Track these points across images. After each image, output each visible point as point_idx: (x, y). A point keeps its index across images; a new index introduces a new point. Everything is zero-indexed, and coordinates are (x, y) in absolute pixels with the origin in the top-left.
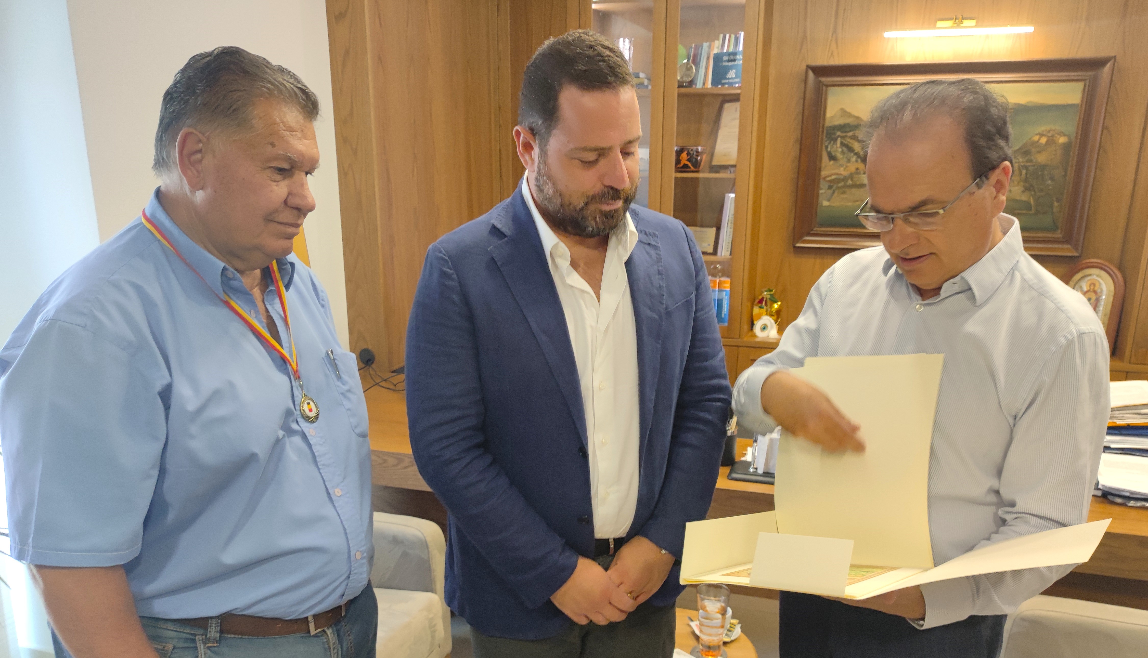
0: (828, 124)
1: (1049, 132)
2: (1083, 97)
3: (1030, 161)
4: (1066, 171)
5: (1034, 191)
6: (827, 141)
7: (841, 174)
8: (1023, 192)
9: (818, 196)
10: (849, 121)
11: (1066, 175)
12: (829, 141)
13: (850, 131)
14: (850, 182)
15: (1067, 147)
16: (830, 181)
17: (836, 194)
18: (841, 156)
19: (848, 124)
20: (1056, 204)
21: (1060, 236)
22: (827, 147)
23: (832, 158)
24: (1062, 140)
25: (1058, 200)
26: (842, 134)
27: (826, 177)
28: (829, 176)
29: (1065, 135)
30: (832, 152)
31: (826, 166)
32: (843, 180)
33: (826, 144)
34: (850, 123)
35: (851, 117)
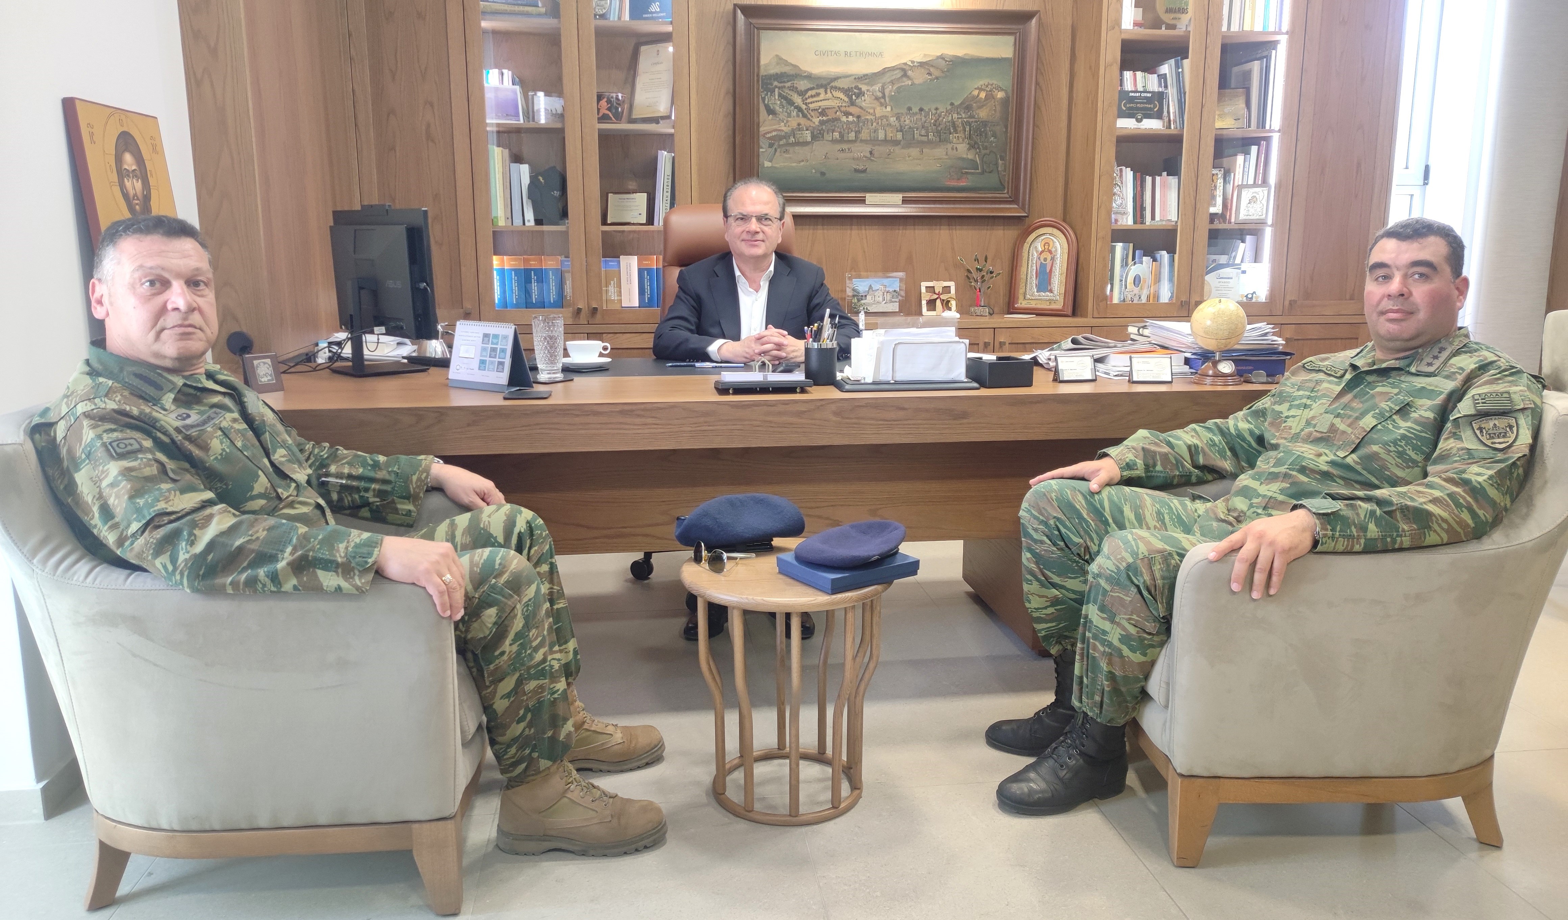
0: (763, 72)
1: (987, 86)
2: (1015, 51)
3: (972, 117)
4: (1007, 128)
5: (979, 148)
6: (763, 92)
7: (783, 131)
8: (969, 149)
9: (758, 156)
10: (786, 69)
11: (1006, 131)
12: (766, 93)
13: (788, 81)
14: (792, 139)
15: (1005, 102)
16: (769, 138)
17: (778, 154)
18: (781, 110)
19: (785, 73)
20: (1000, 162)
21: (1006, 195)
22: (764, 100)
23: (771, 112)
24: (1000, 95)
25: (1002, 158)
26: (780, 85)
27: (766, 133)
28: (768, 133)
29: (1002, 90)
30: (771, 105)
31: (765, 121)
32: (785, 137)
33: (763, 96)
34: (786, 71)
35: (788, 65)
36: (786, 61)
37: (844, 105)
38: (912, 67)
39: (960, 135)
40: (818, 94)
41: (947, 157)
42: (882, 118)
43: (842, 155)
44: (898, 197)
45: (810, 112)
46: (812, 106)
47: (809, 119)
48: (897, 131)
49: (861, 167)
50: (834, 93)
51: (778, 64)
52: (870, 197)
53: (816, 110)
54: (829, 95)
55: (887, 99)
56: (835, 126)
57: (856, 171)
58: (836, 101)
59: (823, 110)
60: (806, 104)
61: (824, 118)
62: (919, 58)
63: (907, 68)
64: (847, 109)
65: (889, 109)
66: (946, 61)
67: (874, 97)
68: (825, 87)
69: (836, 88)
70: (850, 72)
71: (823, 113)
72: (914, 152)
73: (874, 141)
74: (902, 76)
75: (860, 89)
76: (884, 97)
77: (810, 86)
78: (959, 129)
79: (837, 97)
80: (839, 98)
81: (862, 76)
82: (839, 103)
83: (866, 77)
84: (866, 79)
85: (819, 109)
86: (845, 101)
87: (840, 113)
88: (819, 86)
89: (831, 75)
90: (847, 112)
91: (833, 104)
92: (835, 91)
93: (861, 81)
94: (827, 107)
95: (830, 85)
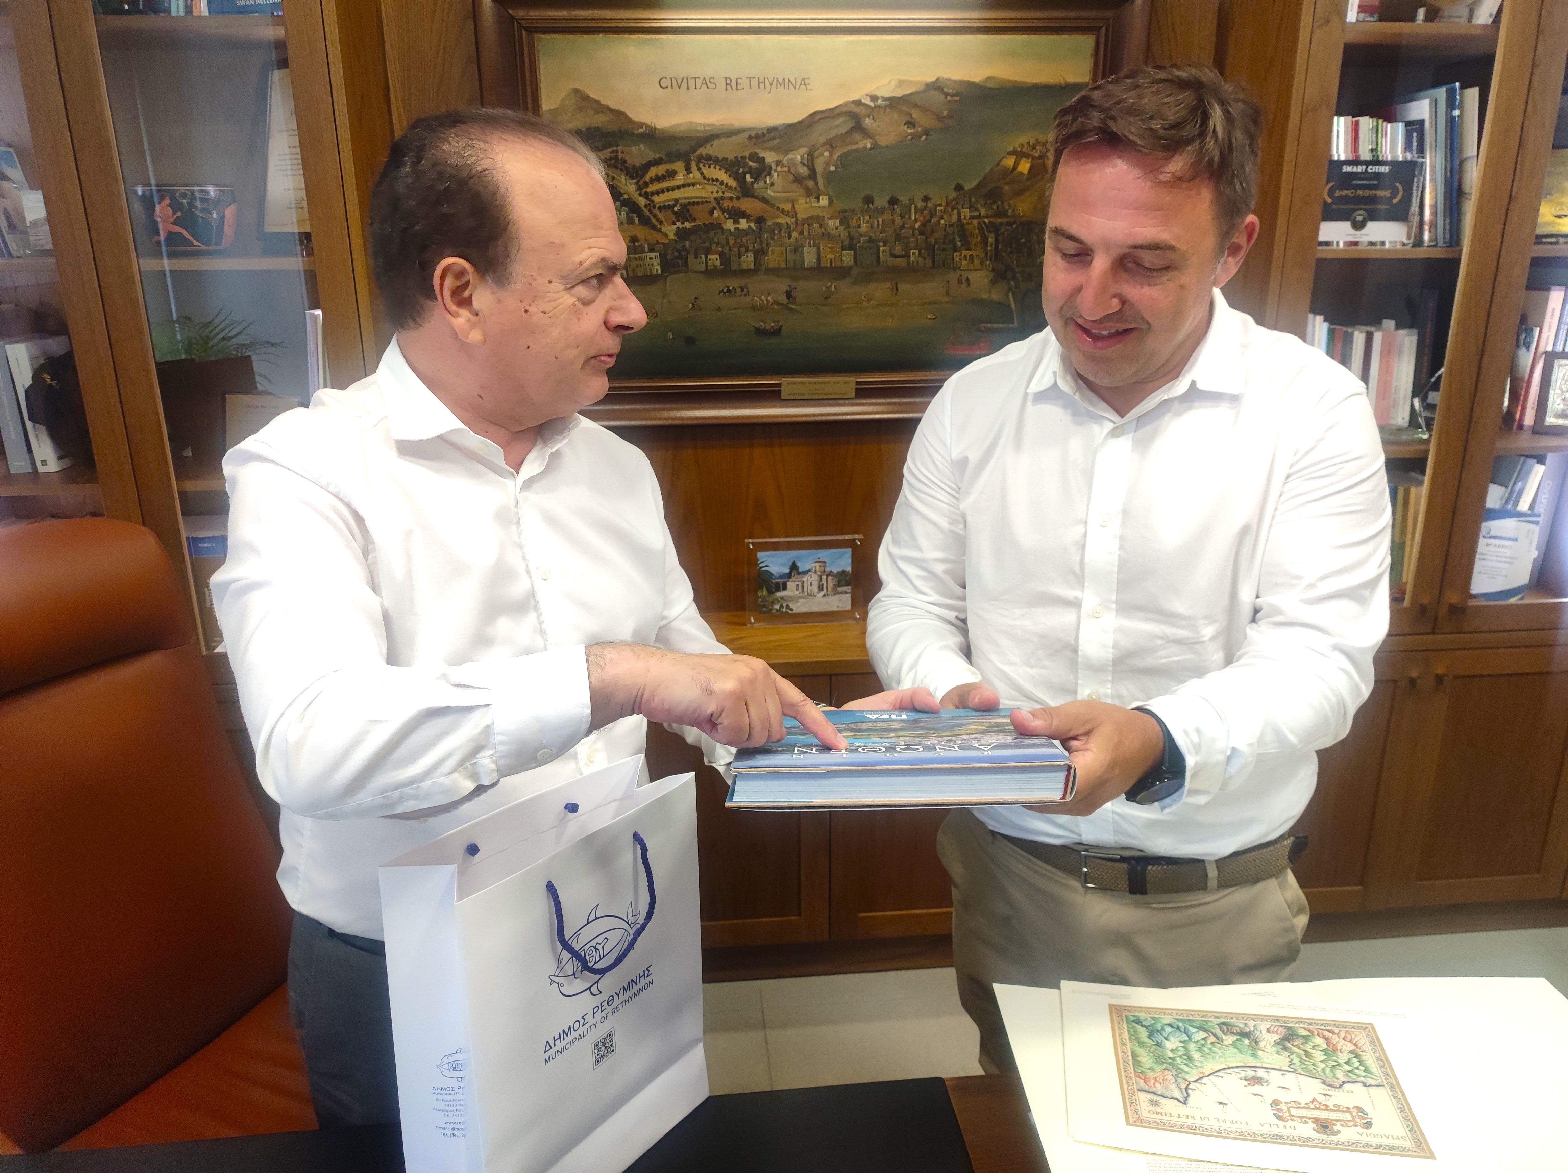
2: (1095, 68)
3: (1000, 213)
5: (1014, 278)
8: (993, 282)
10: (598, 120)
19: (597, 129)
34: (599, 125)
35: (603, 112)
36: (598, 102)
37: (727, 194)
38: (873, 109)
39: (974, 253)
40: (671, 174)
41: (946, 299)
42: (810, 220)
43: (728, 302)
44: (848, 382)
45: (657, 211)
46: (658, 199)
47: (654, 228)
48: (843, 250)
49: (770, 325)
50: (705, 170)
51: (580, 109)
52: (788, 384)
53: (670, 207)
54: (695, 175)
55: (821, 182)
56: (712, 241)
57: (759, 332)
58: (710, 188)
59: (684, 206)
60: (646, 196)
61: (687, 225)
62: (886, 88)
63: (861, 111)
64: (736, 204)
65: (824, 201)
66: (947, 94)
67: (791, 177)
68: (685, 157)
69: (709, 160)
71: (684, 212)
72: (880, 290)
73: (796, 271)
74: (852, 130)
75: (761, 160)
76: (813, 175)
77: (651, 156)
78: (973, 241)
79: (712, 179)
80: (717, 180)
81: (765, 132)
82: (717, 192)
83: (773, 134)
84: (774, 138)
85: (675, 206)
86: (731, 187)
87: (720, 213)
88: (672, 157)
89: (697, 131)
90: (735, 211)
91: (704, 194)
92: (707, 165)
93: (763, 142)
94: (692, 201)
95: (697, 153)
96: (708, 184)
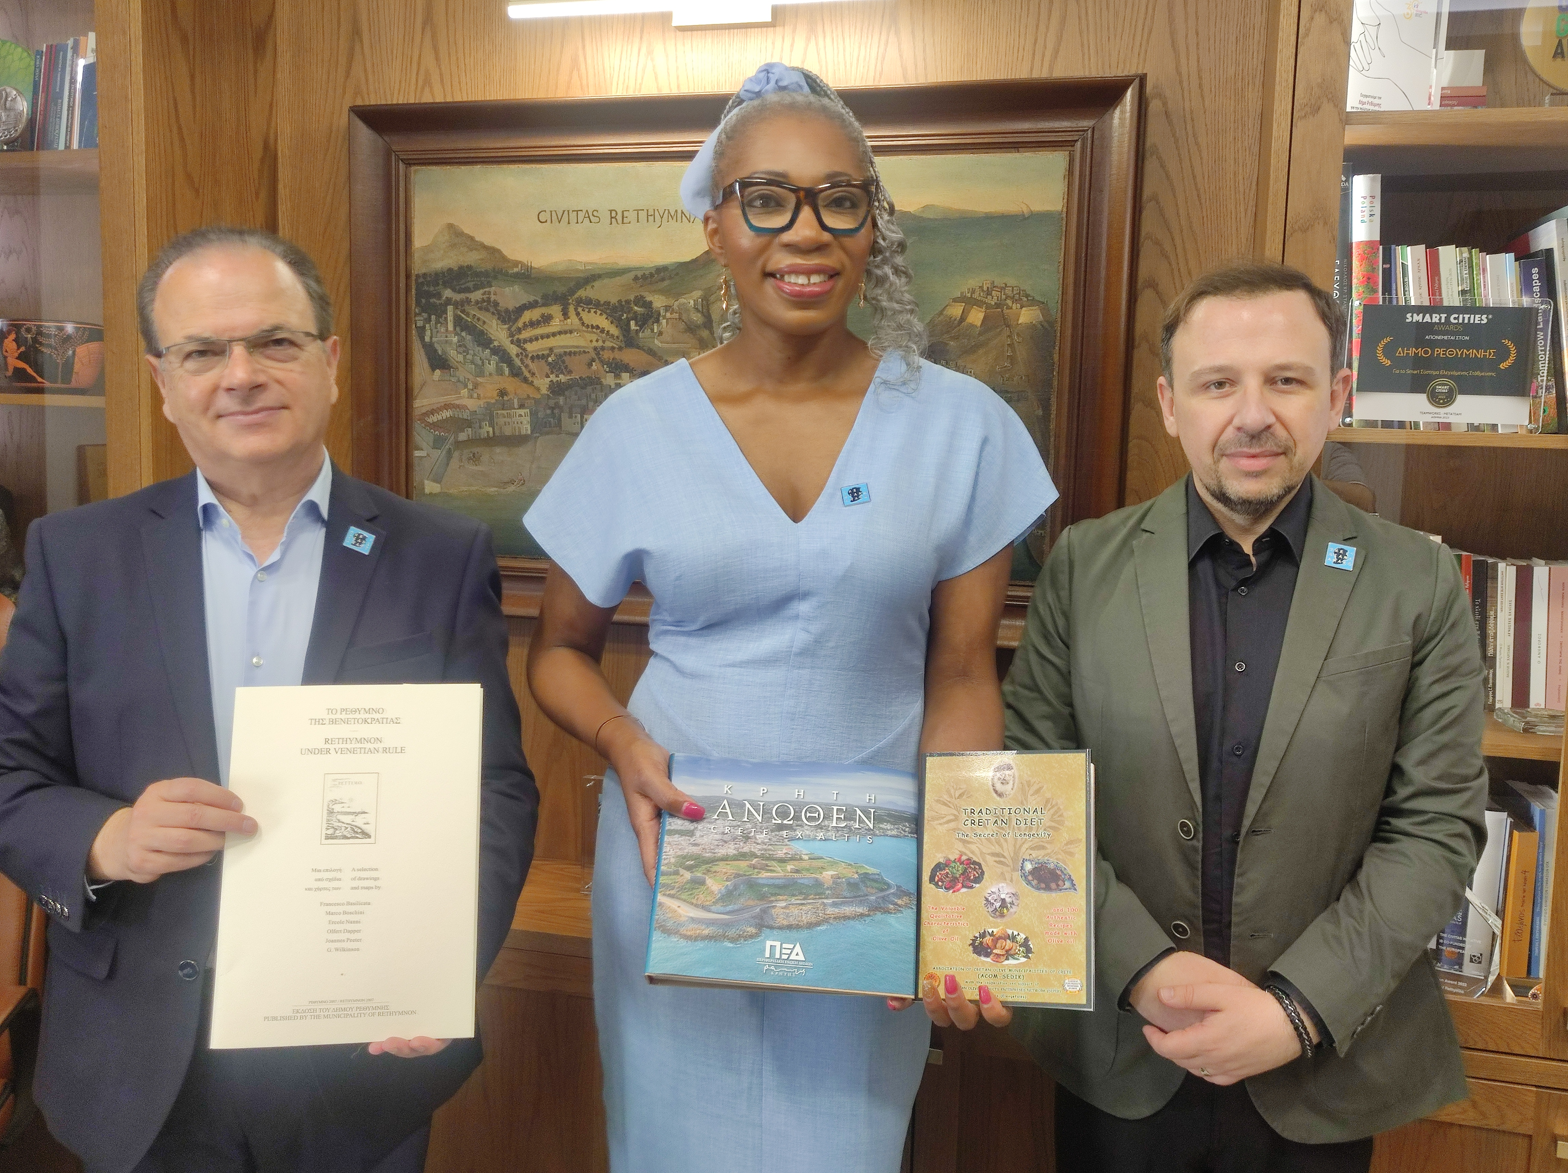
0: (418, 268)
1: (989, 293)
2: (1070, 192)
6: (419, 314)
7: (465, 407)
9: (409, 466)
10: (471, 258)
12: (425, 315)
13: (476, 288)
14: (487, 430)
16: (435, 426)
17: (454, 463)
18: (460, 358)
19: (469, 267)
22: (421, 331)
23: (437, 361)
24: (1027, 316)
26: (458, 297)
27: (427, 414)
28: (432, 412)
29: (1032, 302)
30: (436, 345)
31: (424, 384)
32: (468, 423)
33: (420, 324)
34: (473, 264)
35: (476, 249)
36: (472, 238)
37: (608, 344)
40: (547, 319)
45: (528, 361)
46: (530, 347)
47: (525, 380)
51: (453, 246)
53: (544, 357)
54: (573, 320)
58: (589, 336)
59: (559, 357)
60: (518, 343)
61: (562, 378)
64: (618, 355)
67: (682, 326)
68: (562, 300)
69: (588, 303)
70: (623, 263)
71: (559, 362)
75: (648, 305)
76: (708, 323)
77: (527, 297)
79: (592, 325)
80: (598, 327)
81: (653, 272)
82: (597, 341)
83: (662, 274)
84: (663, 280)
85: (549, 356)
86: (613, 336)
87: (600, 366)
88: (548, 300)
89: (577, 271)
90: (616, 364)
91: (582, 342)
92: (587, 310)
93: (651, 284)
94: (568, 350)
95: (576, 296)
96: (587, 332)
